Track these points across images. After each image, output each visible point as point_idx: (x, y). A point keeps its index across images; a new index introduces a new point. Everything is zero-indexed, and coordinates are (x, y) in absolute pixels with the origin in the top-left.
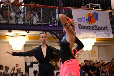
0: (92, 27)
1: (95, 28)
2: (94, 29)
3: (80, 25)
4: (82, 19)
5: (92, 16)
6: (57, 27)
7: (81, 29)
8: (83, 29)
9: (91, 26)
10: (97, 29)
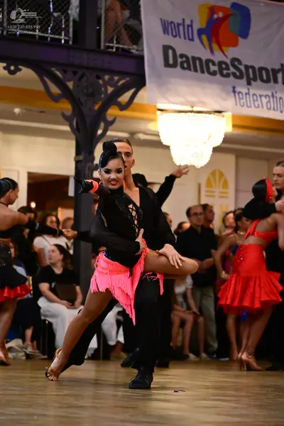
0: (220, 63)
1: (232, 70)
2: (227, 76)
3: (170, 52)
4: (181, 28)
5: (226, 17)
6: (69, 48)
7: (174, 66)
8: (183, 68)
9: (216, 61)
10: (241, 77)
